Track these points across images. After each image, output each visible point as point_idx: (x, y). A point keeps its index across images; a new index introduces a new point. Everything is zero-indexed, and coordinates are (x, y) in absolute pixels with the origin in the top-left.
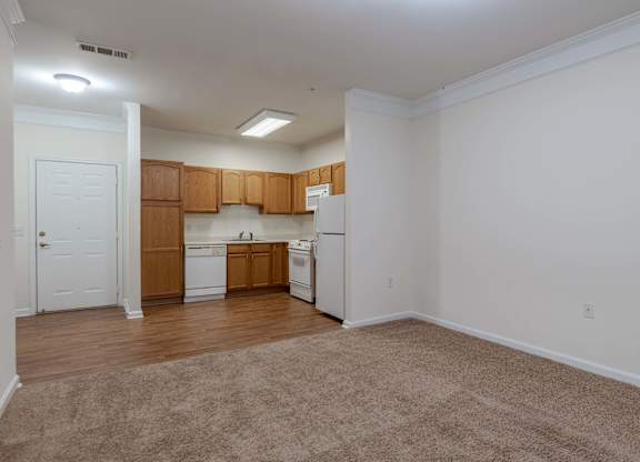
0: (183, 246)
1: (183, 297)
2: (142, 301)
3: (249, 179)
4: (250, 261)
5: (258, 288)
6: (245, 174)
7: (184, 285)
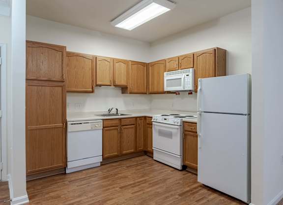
0: (65, 123)
1: (65, 168)
2: (27, 176)
3: (117, 65)
4: (121, 133)
5: (126, 154)
6: (115, 61)
7: (66, 158)
